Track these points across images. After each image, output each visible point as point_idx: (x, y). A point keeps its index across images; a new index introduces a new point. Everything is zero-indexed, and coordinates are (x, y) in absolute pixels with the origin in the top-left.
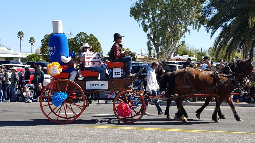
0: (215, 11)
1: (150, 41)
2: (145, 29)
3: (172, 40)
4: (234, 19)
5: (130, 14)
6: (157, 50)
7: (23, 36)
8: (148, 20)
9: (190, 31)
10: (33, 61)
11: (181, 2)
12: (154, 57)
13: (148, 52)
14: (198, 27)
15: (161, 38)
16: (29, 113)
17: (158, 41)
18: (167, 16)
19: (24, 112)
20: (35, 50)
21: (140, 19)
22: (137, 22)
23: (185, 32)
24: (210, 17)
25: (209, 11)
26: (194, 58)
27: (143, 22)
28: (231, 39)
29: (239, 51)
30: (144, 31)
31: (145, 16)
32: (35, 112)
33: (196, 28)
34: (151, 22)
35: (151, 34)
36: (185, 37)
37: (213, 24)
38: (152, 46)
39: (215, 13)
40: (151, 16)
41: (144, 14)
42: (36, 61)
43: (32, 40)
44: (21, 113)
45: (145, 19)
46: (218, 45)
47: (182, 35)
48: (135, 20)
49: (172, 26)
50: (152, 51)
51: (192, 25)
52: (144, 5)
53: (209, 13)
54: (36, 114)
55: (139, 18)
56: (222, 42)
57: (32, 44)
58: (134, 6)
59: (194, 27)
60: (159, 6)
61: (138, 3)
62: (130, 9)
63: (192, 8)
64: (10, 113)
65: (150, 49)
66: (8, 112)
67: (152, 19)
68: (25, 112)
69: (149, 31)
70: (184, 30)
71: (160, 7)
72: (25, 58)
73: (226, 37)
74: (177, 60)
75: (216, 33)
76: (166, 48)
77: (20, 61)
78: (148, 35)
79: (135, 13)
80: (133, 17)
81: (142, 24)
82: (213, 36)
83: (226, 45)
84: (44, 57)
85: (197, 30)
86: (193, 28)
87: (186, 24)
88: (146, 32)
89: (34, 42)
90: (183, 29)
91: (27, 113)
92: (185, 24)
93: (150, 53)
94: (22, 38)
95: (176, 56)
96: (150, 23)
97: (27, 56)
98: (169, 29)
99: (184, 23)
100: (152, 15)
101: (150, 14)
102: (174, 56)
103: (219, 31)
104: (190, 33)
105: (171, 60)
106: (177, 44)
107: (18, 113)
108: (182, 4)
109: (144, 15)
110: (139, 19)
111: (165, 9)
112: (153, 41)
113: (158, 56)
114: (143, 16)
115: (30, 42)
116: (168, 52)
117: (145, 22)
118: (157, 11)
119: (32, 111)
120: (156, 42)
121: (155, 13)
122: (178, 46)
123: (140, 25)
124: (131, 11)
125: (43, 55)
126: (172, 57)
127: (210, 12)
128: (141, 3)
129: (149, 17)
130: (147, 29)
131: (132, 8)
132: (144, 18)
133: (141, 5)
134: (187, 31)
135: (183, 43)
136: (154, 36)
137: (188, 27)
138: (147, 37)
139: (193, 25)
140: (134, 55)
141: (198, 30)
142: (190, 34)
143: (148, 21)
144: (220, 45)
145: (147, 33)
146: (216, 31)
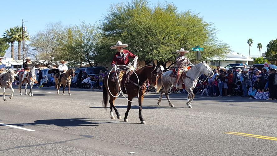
7: (252, 43)
10: (259, 63)
16: (251, 107)
19: (247, 106)
20: (261, 55)
32: (258, 107)
42: (262, 64)
43: (259, 46)
44: (245, 107)
54: (257, 108)
57: (259, 49)
64: (236, 106)
66: (235, 106)
68: (249, 106)
72: (252, 61)
77: (247, 63)
84: (269, 60)
89: (261, 47)
91: (250, 107)
94: (251, 44)
97: (254, 60)
107: (243, 107)
115: (258, 47)
119: (254, 106)
125: (268, 59)
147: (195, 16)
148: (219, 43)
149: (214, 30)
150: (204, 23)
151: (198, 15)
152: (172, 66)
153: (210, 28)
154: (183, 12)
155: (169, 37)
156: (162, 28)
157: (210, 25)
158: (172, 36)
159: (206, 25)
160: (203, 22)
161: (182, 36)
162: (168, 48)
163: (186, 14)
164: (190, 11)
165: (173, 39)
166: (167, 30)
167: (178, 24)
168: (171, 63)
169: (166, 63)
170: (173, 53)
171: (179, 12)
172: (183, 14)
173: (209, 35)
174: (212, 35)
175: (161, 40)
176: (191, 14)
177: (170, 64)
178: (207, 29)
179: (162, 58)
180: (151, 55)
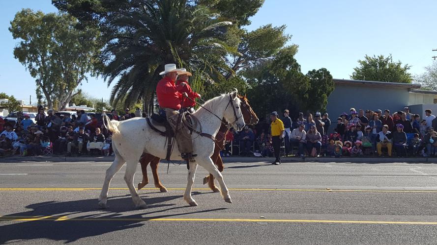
0: (113, 57)
1: (39, 88)
2: (33, 73)
3: (66, 87)
4: (133, 67)
5: (14, 56)
6: (48, 98)
8: (37, 63)
9: (88, 79)
11: (76, 45)
12: (45, 106)
13: (37, 101)
14: (96, 74)
15: (53, 85)
17: (50, 88)
18: (60, 60)
21: (27, 61)
22: (23, 65)
23: (81, 79)
24: (108, 63)
26: (94, 109)
27: (30, 66)
28: (131, 88)
29: (138, 102)
30: (32, 76)
31: (33, 58)
33: (93, 76)
34: (40, 65)
35: (41, 79)
36: (81, 84)
37: (110, 71)
38: (42, 94)
39: (113, 59)
40: (40, 59)
41: (32, 56)
45: (34, 62)
46: (116, 95)
47: (79, 82)
48: (20, 63)
49: (66, 71)
50: (43, 100)
51: (90, 71)
52: (32, 45)
53: (106, 60)
55: (25, 61)
56: (121, 91)
58: (19, 46)
60: (49, 48)
61: (24, 43)
63: (89, 53)
65: (39, 97)
67: (41, 62)
69: (38, 77)
70: (81, 76)
71: (51, 48)
73: (124, 86)
74: (72, 110)
75: (113, 81)
76: (59, 96)
78: (37, 81)
80: (18, 59)
82: (110, 85)
83: (125, 95)
85: (95, 77)
86: (91, 75)
87: (82, 69)
88: (35, 77)
90: (79, 76)
93: (40, 102)
95: (72, 105)
96: (39, 67)
98: (62, 75)
99: (80, 68)
100: (41, 57)
101: (38, 57)
102: (69, 106)
103: (117, 79)
105: (66, 111)
106: (73, 93)
108: (77, 48)
109: (31, 57)
110: (25, 63)
111: (58, 52)
112: (44, 88)
113: (49, 105)
114: (30, 59)
116: (61, 102)
117: (33, 65)
118: (48, 54)
120: (46, 89)
121: (45, 55)
122: (75, 95)
123: (26, 69)
124: (15, 51)
126: (67, 106)
127: (107, 58)
128: (27, 43)
129: (37, 60)
130: (36, 75)
131: (16, 48)
132: (32, 61)
133: (26, 46)
134: (84, 78)
135: (80, 91)
136: (44, 82)
137: (85, 74)
138: (35, 83)
140: (20, 104)
142: (87, 82)
143: (37, 65)
144: (118, 94)
145: (35, 79)
146: (113, 79)
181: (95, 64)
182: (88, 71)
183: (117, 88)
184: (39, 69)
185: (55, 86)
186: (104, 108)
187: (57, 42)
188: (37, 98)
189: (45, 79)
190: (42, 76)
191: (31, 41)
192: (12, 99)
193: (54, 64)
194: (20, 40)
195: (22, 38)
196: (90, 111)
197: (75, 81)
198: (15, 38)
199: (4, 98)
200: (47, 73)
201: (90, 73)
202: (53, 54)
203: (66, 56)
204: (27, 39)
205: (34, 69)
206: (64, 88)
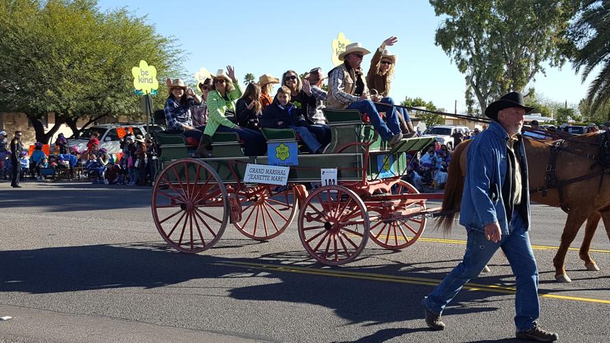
0: (592, 33)
1: (470, 88)
2: (462, 67)
3: (510, 86)
5: (436, 42)
6: (482, 104)
8: (468, 50)
9: (545, 71)
11: (529, 18)
13: (466, 108)
14: (559, 62)
15: (490, 84)
17: (485, 87)
18: (502, 43)
21: (453, 49)
22: (447, 54)
23: (536, 70)
24: (583, 44)
25: (580, 33)
26: (551, 119)
27: (459, 55)
30: (460, 71)
31: (463, 43)
33: (556, 65)
34: (472, 54)
35: (473, 76)
36: (535, 80)
37: (587, 56)
38: (473, 98)
39: (591, 36)
40: (472, 44)
41: (461, 40)
45: (463, 49)
46: (596, 95)
47: (530, 77)
48: (444, 51)
49: (511, 61)
50: (475, 107)
51: (548, 59)
52: (461, 23)
53: (581, 37)
55: (450, 48)
56: (604, 89)
58: (444, 25)
59: (553, 63)
60: (487, 25)
61: (451, 21)
62: (436, 33)
63: (548, 29)
65: (470, 102)
67: (474, 49)
69: (469, 72)
70: (534, 67)
71: (489, 26)
75: (592, 72)
78: (467, 78)
79: (444, 39)
80: (441, 46)
81: (455, 58)
82: (587, 79)
86: (551, 64)
87: (537, 55)
88: (464, 72)
90: (532, 67)
92: (536, 58)
93: (470, 110)
96: (470, 56)
98: (505, 67)
99: (533, 55)
100: (475, 41)
101: (470, 40)
103: (599, 68)
104: (544, 73)
108: (530, 21)
109: (460, 42)
110: (450, 50)
111: (499, 31)
112: (476, 88)
117: (462, 54)
118: (485, 35)
120: (480, 89)
121: (481, 38)
123: (451, 60)
124: (437, 35)
127: (581, 35)
128: (455, 20)
129: (469, 45)
131: (439, 29)
132: (461, 47)
133: (454, 25)
134: (539, 70)
135: (532, 91)
136: (477, 80)
137: (541, 64)
138: (465, 82)
139: (551, 59)
140: (441, 114)
141: (560, 67)
142: (545, 76)
143: (468, 53)
144: (600, 94)
145: (465, 75)
146: (592, 68)
147: (137, 20)
148: (189, 79)
149: (179, 53)
150: (158, 36)
151: (144, 20)
152: (91, 125)
153: (170, 49)
154: (111, 11)
155: (81, 63)
156: (66, 42)
157: (171, 41)
158: (88, 60)
159: (162, 41)
160: (155, 35)
161: (110, 62)
162: (79, 87)
163: (118, 16)
164: (126, 9)
165: (91, 67)
166: (77, 48)
167: (100, 37)
168: (89, 119)
169: (76, 120)
170: (92, 98)
171: (101, 11)
172: (112, 15)
173: (169, 62)
174: (175, 63)
175: (64, 68)
176: (129, 15)
177: (86, 121)
178: (164, 50)
179: (68, 108)
180: (41, 100)
181: (560, 46)
182: (545, 57)
183: (597, 83)
184: (471, 59)
185: (492, 85)
186: (569, 117)
187: (498, 16)
188: (467, 104)
189: (478, 75)
190: (475, 70)
191: (461, 18)
192: (431, 106)
193: (493, 51)
194: (444, 16)
195: (448, 13)
196: (547, 123)
197: (525, 75)
198: (438, 13)
199: (420, 105)
200: (482, 65)
201: (549, 61)
202: (493, 34)
203: (511, 35)
204: (454, 15)
205: (463, 60)
206: (507, 87)
